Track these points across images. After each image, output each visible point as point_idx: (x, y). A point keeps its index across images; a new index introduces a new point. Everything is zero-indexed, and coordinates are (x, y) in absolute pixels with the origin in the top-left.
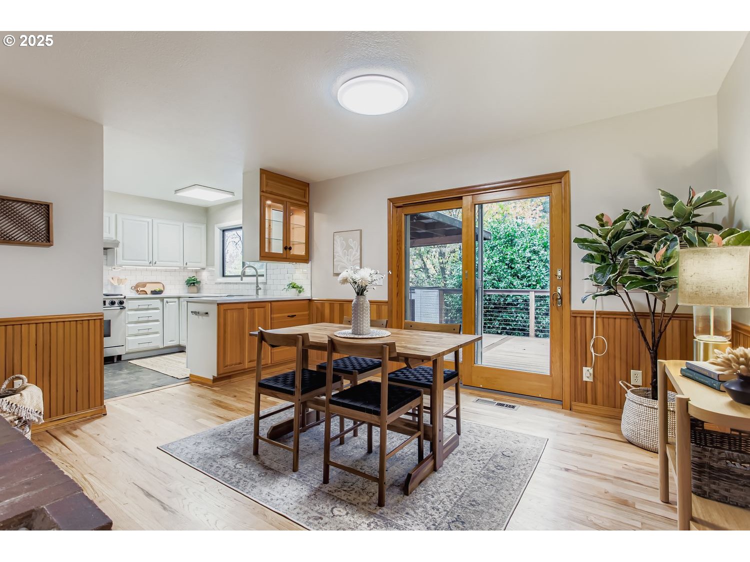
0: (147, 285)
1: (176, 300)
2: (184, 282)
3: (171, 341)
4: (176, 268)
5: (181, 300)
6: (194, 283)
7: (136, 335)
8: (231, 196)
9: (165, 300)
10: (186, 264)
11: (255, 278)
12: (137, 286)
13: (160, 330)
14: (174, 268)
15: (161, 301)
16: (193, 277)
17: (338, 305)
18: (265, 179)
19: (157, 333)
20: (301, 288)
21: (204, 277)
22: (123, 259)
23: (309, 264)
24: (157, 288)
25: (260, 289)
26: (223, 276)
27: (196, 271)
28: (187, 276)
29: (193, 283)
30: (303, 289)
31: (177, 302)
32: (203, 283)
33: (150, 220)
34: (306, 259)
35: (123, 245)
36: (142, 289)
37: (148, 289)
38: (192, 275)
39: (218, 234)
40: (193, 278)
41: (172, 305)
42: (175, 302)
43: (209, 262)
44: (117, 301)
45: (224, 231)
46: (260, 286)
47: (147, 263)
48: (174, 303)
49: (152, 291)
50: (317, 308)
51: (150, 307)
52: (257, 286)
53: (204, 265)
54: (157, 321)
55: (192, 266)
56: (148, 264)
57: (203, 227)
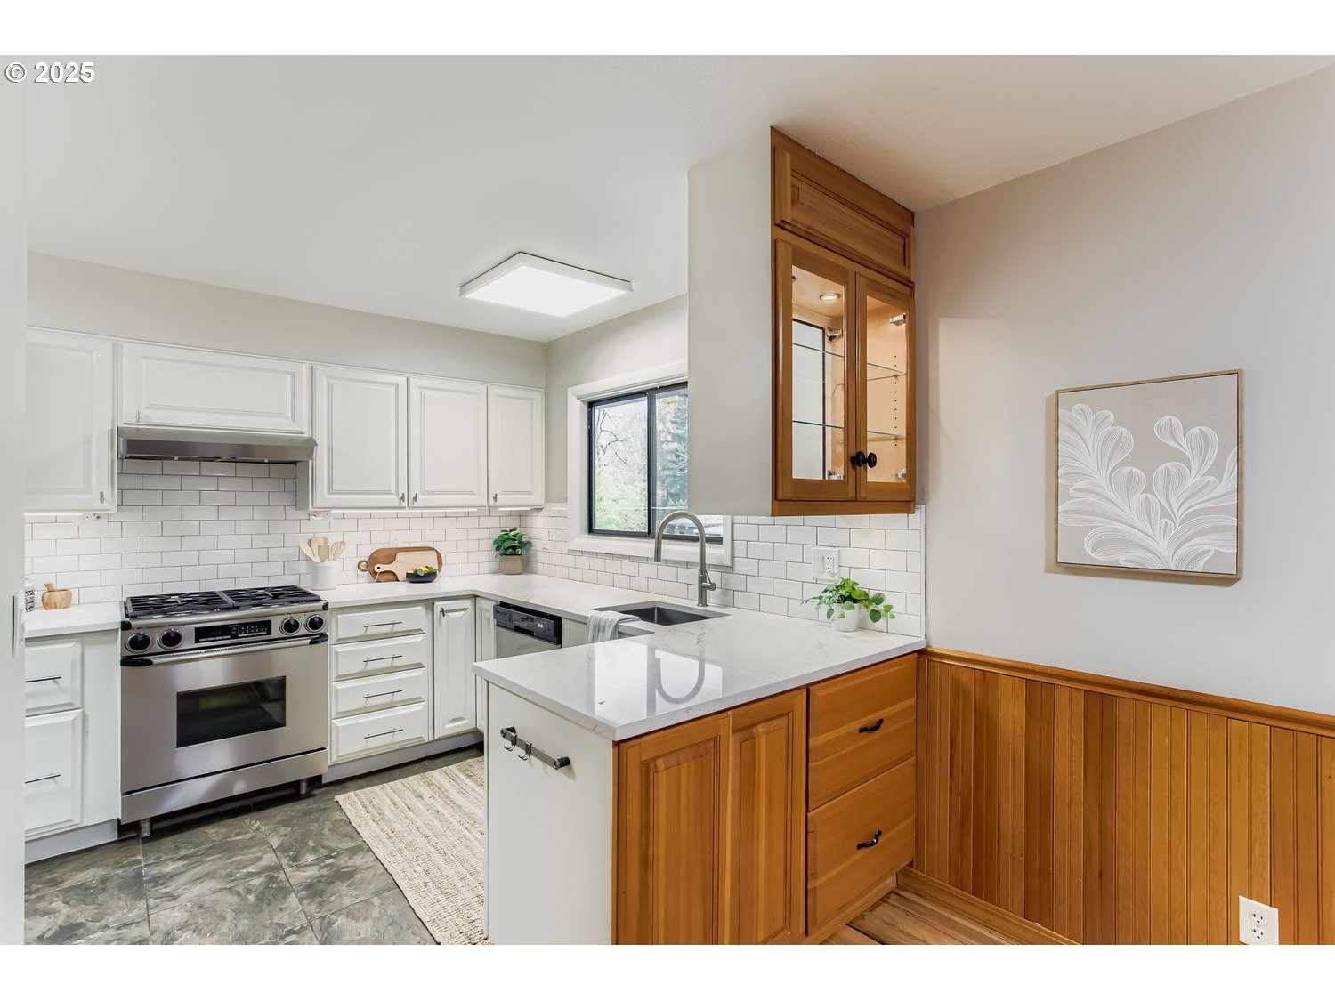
0: (400, 556)
1: (467, 603)
2: (488, 545)
3: (454, 721)
4: (470, 510)
5: (482, 604)
6: (514, 548)
7: (360, 712)
8: (621, 292)
9: (438, 605)
10: (495, 498)
11: (694, 549)
12: (374, 559)
13: (424, 692)
14: (467, 510)
15: (427, 609)
16: (511, 531)
17: (1080, 698)
18: (789, 178)
19: (417, 700)
20: (878, 600)
21: (540, 530)
22: (331, 490)
23: (916, 518)
24: (422, 563)
25: (713, 587)
26: (591, 530)
27: (522, 515)
28: (495, 527)
29: (512, 549)
30: (888, 608)
31: (470, 611)
32: (537, 545)
33: (401, 380)
34: (904, 498)
35: (330, 450)
36: (384, 568)
37: (402, 566)
38: (508, 524)
39: (576, 412)
40: (513, 533)
41: (457, 621)
42: (465, 609)
43: (554, 491)
44: (303, 620)
45: (591, 405)
46: (713, 576)
47: (394, 500)
48: (463, 613)
49: (408, 575)
50: (958, 689)
51: (397, 628)
52: (703, 577)
53: (538, 500)
54: (418, 666)
55: (509, 501)
56: (396, 503)
57: (538, 397)
